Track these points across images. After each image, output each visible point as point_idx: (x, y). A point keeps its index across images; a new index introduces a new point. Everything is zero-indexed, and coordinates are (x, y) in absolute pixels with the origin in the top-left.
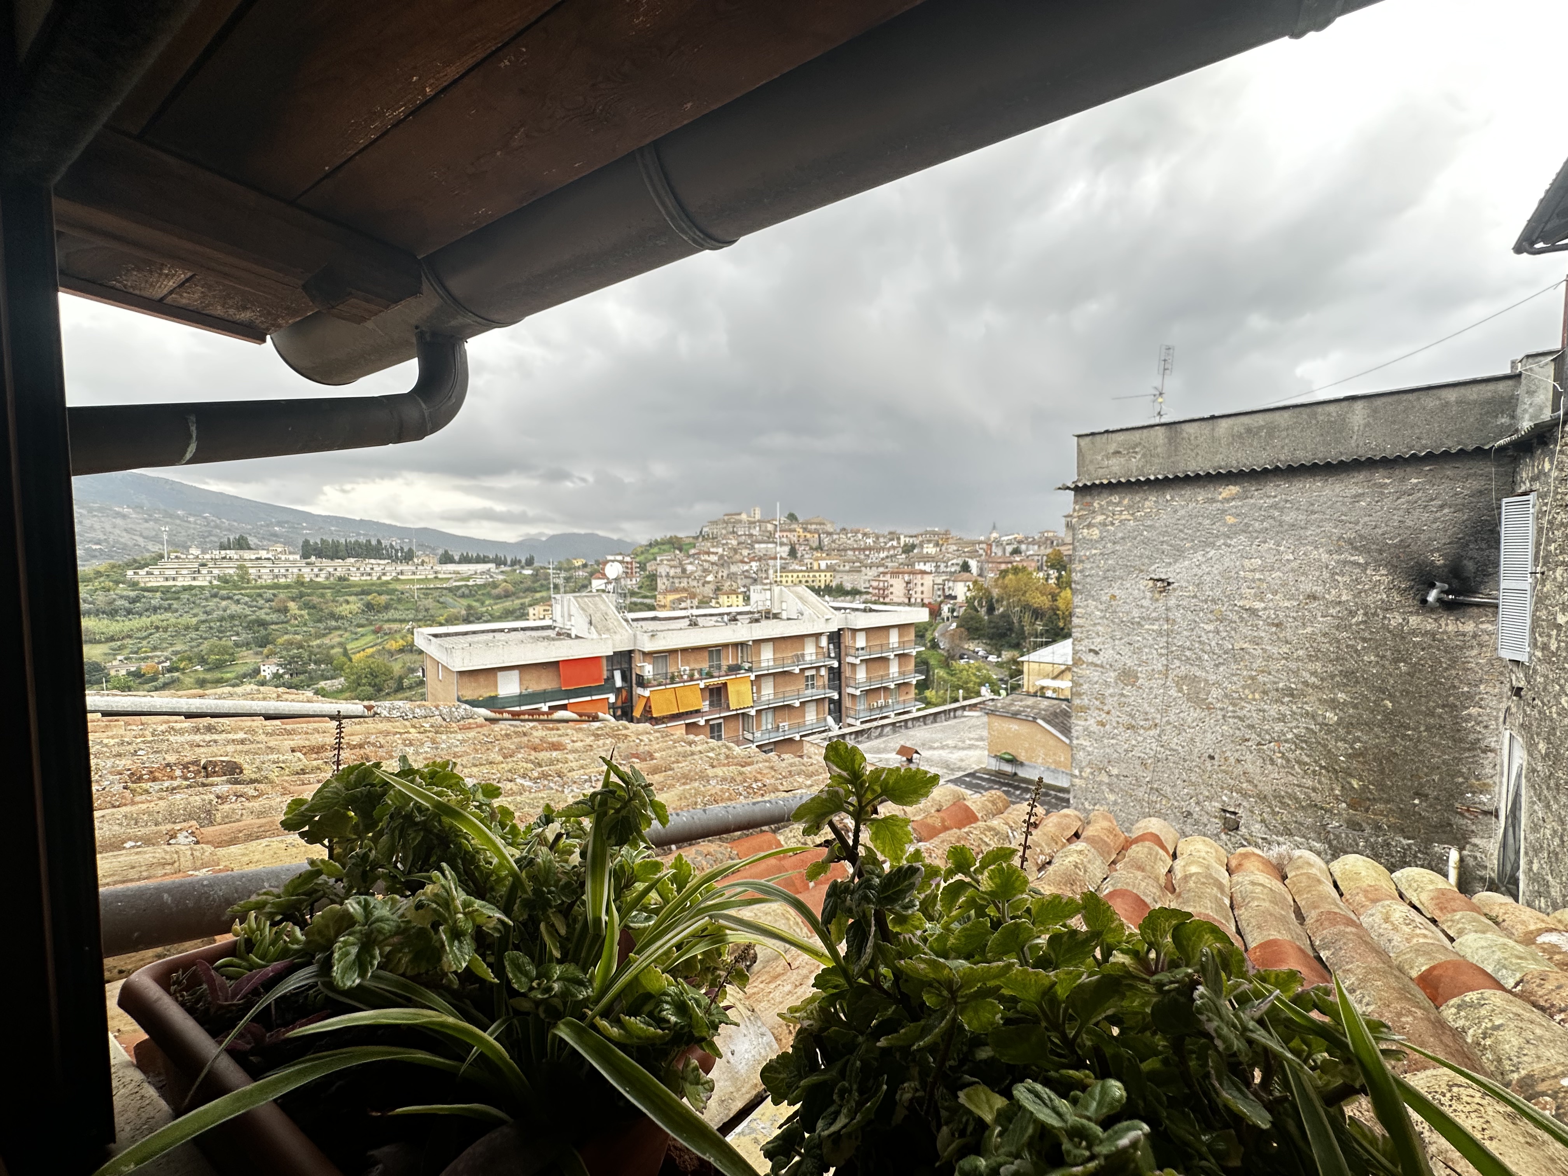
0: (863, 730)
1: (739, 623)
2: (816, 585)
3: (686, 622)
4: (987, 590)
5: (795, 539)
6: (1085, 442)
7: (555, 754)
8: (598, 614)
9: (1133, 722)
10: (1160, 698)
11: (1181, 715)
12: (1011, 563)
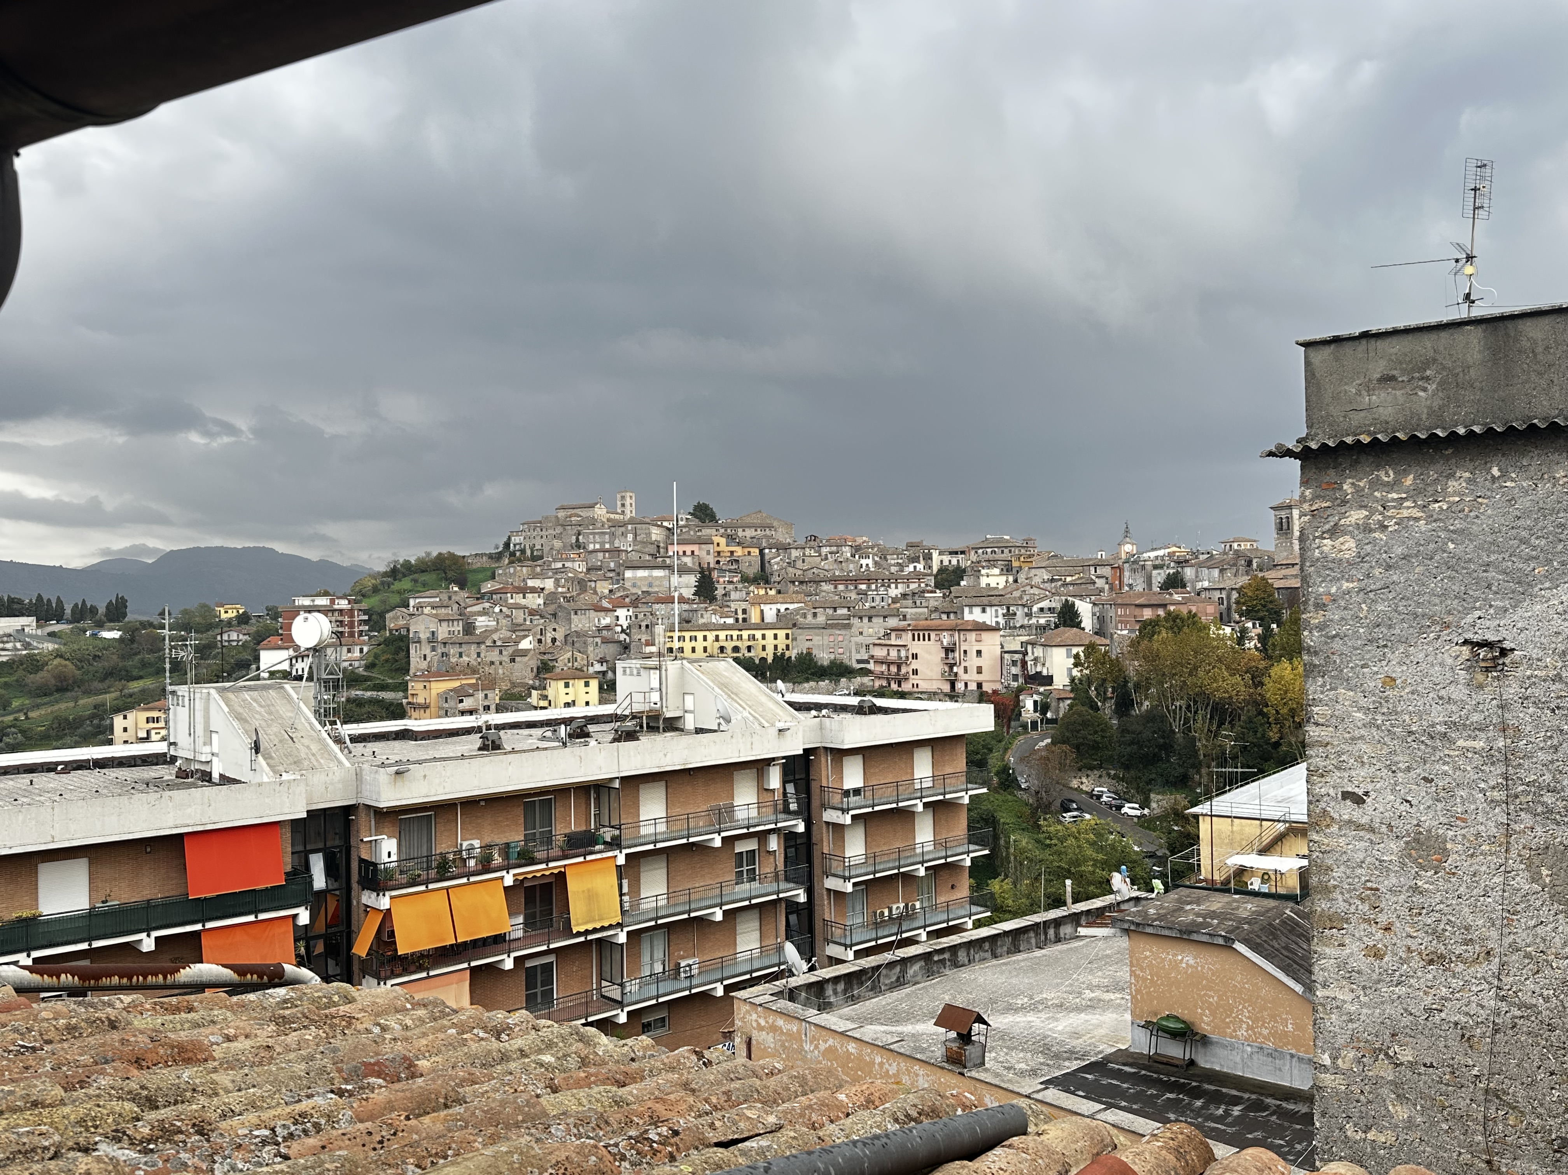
0: (863, 972)
1: (592, 743)
2: (756, 654)
3: (475, 741)
4: (1116, 665)
5: (711, 560)
6: (1321, 356)
7: (187, 1074)
8: (275, 728)
9: (1442, 949)
10: (1496, 894)
11: (1539, 930)
12: (1164, 606)
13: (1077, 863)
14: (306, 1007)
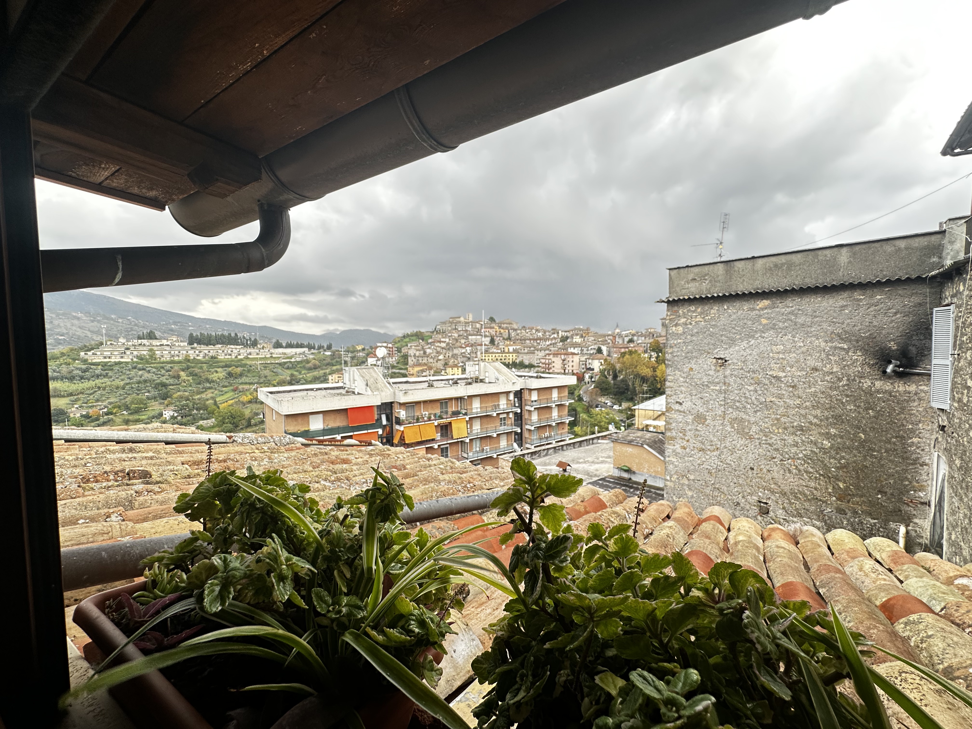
0: (535, 452)
1: (459, 385)
2: (507, 361)
3: (426, 384)
4: (613, 365)
5: (494, 333)
6: (674, 273)
7: (345, 466)
8: (372, 380)
9: (704, 447)
10: (720, 432)
11: (733, 442)
12: (628, 348)
13: (600, 422)
14: (377, 451)
